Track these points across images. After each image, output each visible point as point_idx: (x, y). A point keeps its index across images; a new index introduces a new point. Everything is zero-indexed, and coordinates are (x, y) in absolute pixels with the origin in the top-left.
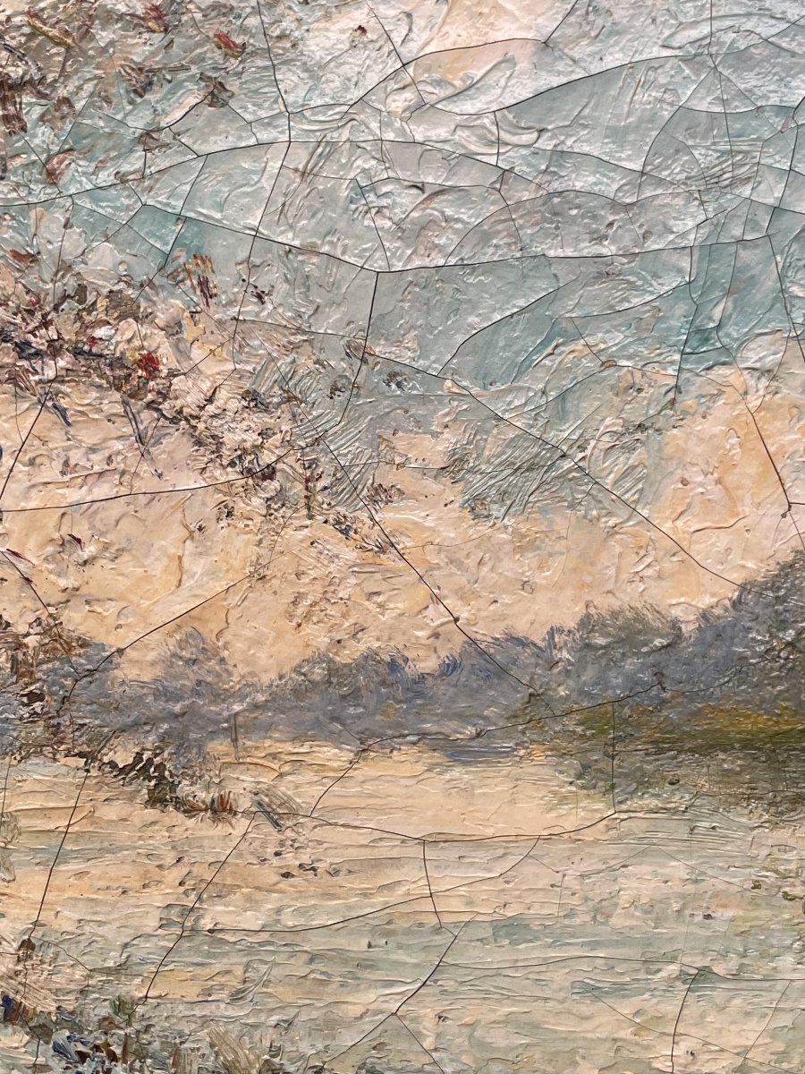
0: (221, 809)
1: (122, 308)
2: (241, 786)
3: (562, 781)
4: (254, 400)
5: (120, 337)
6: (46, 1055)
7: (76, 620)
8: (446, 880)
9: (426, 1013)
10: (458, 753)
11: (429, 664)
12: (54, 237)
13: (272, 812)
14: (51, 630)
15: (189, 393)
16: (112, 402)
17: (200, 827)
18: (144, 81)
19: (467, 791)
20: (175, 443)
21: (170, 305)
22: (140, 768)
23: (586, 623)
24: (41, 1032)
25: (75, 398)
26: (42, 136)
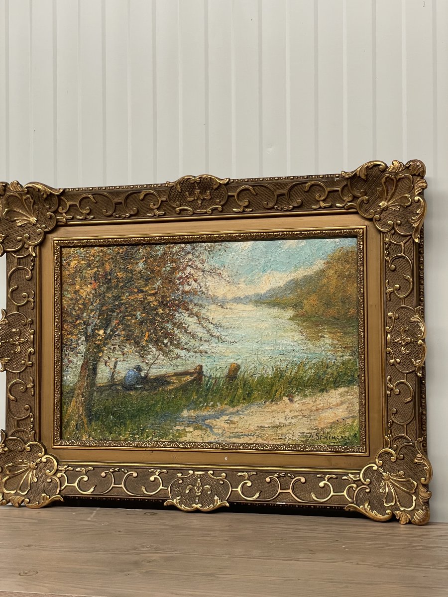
0: (227, 308)
1: (218, 269)
2: (228, 307)
3: (252, 306)
4: (229, 276)
5: (218, 271)
6: (214, 327)
7: (215, 294)
8: (244, 314)
9: (242, 323)
10: (245, 304)
11: (242, 297)
12: (213, 263)
13: (230, 309)
14: (214, 296)
15: (223, 276)
16: (218, 277)
17: (225, 310)
18: (220, 250)
19: (245, 307)
20: (223, 280)
21: (222, 268)
22: (221, 305)
23: (255, 294)
24: (214, 325)
25: (215, 276)
26: (212, 255)
